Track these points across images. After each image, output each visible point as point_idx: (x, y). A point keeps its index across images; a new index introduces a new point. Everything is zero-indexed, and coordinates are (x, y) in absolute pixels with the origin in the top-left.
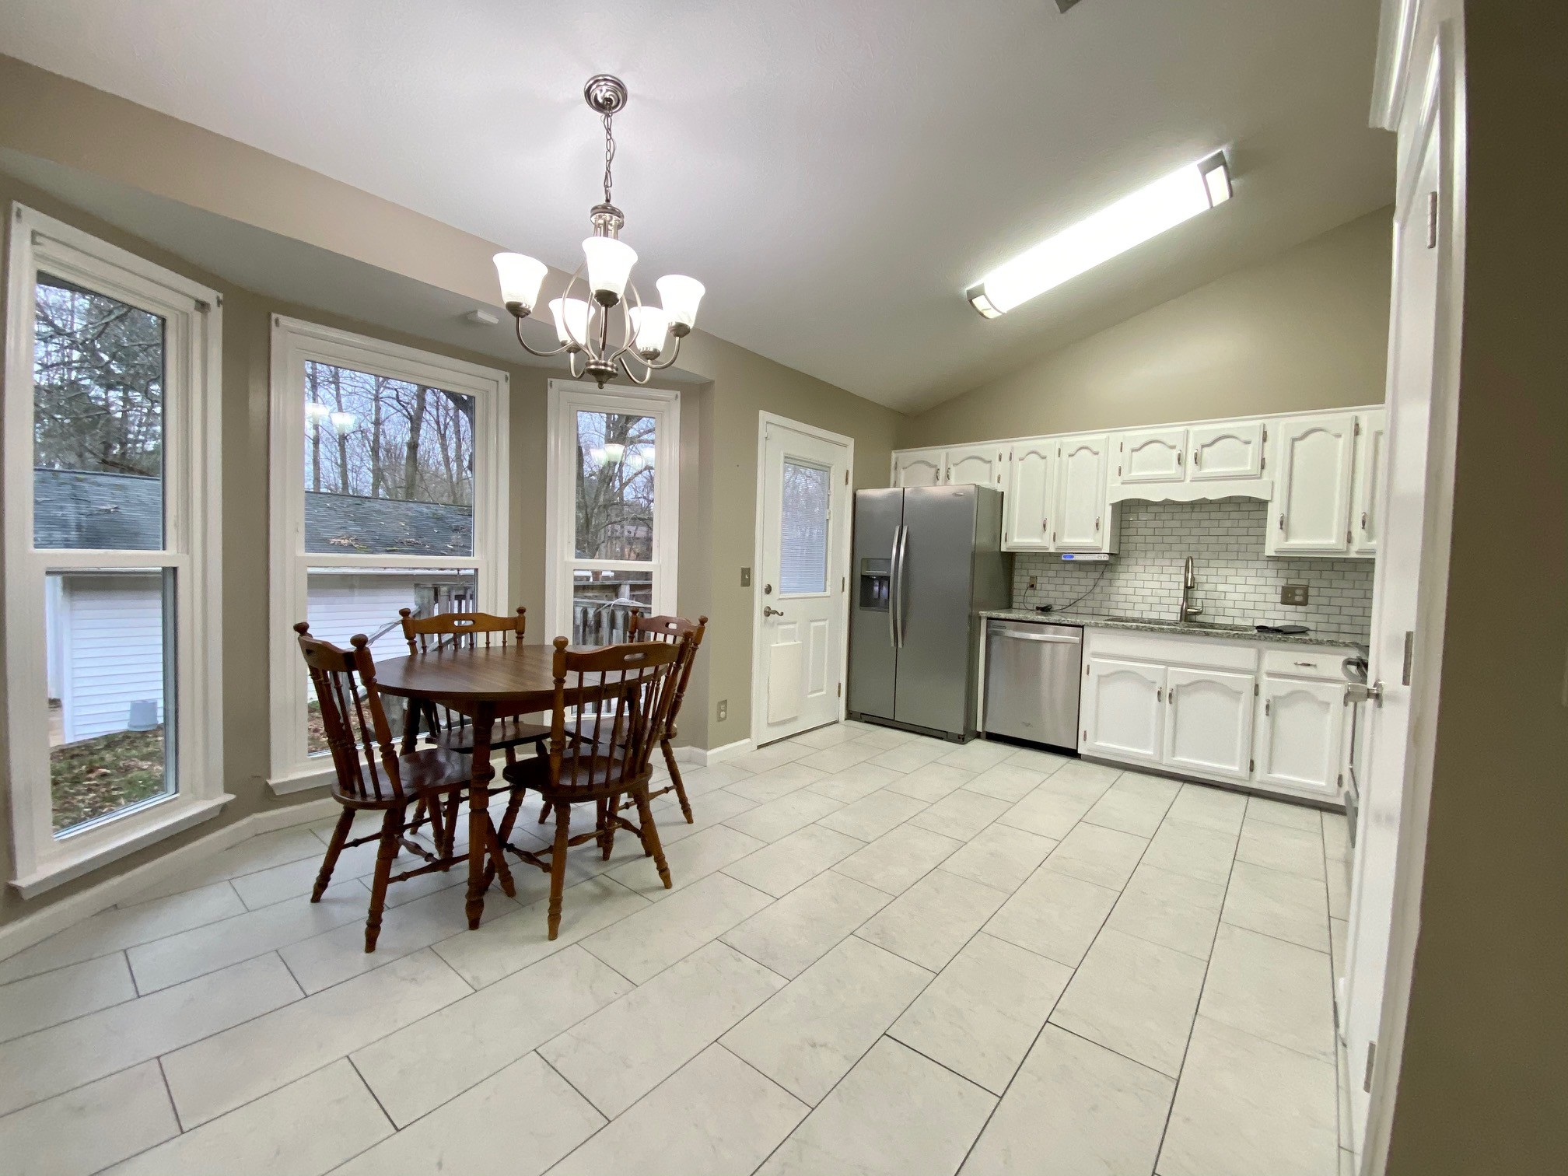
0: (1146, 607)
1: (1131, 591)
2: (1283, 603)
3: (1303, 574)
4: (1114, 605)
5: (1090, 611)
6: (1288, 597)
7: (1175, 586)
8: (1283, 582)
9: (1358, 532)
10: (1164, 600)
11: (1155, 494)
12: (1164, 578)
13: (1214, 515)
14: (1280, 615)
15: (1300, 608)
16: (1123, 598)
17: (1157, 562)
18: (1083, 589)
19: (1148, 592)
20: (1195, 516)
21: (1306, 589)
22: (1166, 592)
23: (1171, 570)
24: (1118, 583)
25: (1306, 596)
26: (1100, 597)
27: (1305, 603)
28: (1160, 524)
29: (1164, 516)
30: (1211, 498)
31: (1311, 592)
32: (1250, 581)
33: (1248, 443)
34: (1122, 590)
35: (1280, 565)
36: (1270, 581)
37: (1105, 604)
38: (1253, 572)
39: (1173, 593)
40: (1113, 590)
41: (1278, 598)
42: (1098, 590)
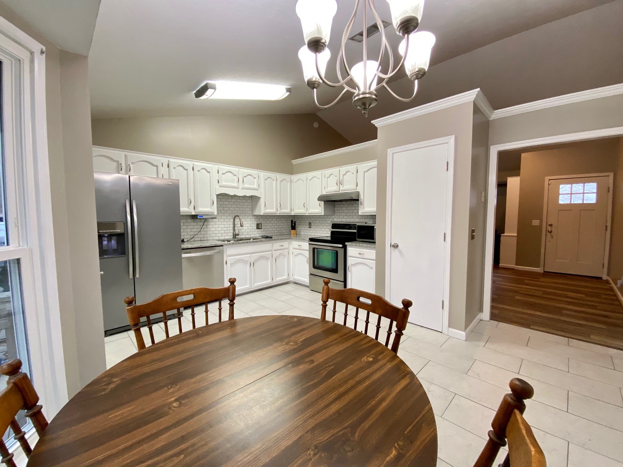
0: (220, 235)
1: (214, 229)
2: (257, 229)
3: (261, 219)
4: (209, 235)
5: (199, 239)
6: (258, 227)
7: (228, 226)
8: (256, 223)
9: (279, 208)
10: (226, 232)
11: (231, 192)
12: (225, 223)
13: (238, 201)
14: (256, 233)
15: (260, 230)
16: (212, 232)
17: (223, 217)
18: (196, 230)
19: (220, 229)
20: (233, 200)
21: (261, 224)
22: (226, 229)
23: (227, 220)
24: (210, 226)
25: (261, 226)
26: (203, 233)
27: (261, 228)
28: (222, 203)
29: (224, 200)
30: (248, 195)
31: (263, 225)
32: (249, 223)
33: (255, 178)
34: (211, 229)
35: (256, 217)
36: (254, 222)
37: (205, 236)
38: (249, 220)
39: (228, 229)
40: (209, 229)
41: (255, 228)
42: (202, 230)
